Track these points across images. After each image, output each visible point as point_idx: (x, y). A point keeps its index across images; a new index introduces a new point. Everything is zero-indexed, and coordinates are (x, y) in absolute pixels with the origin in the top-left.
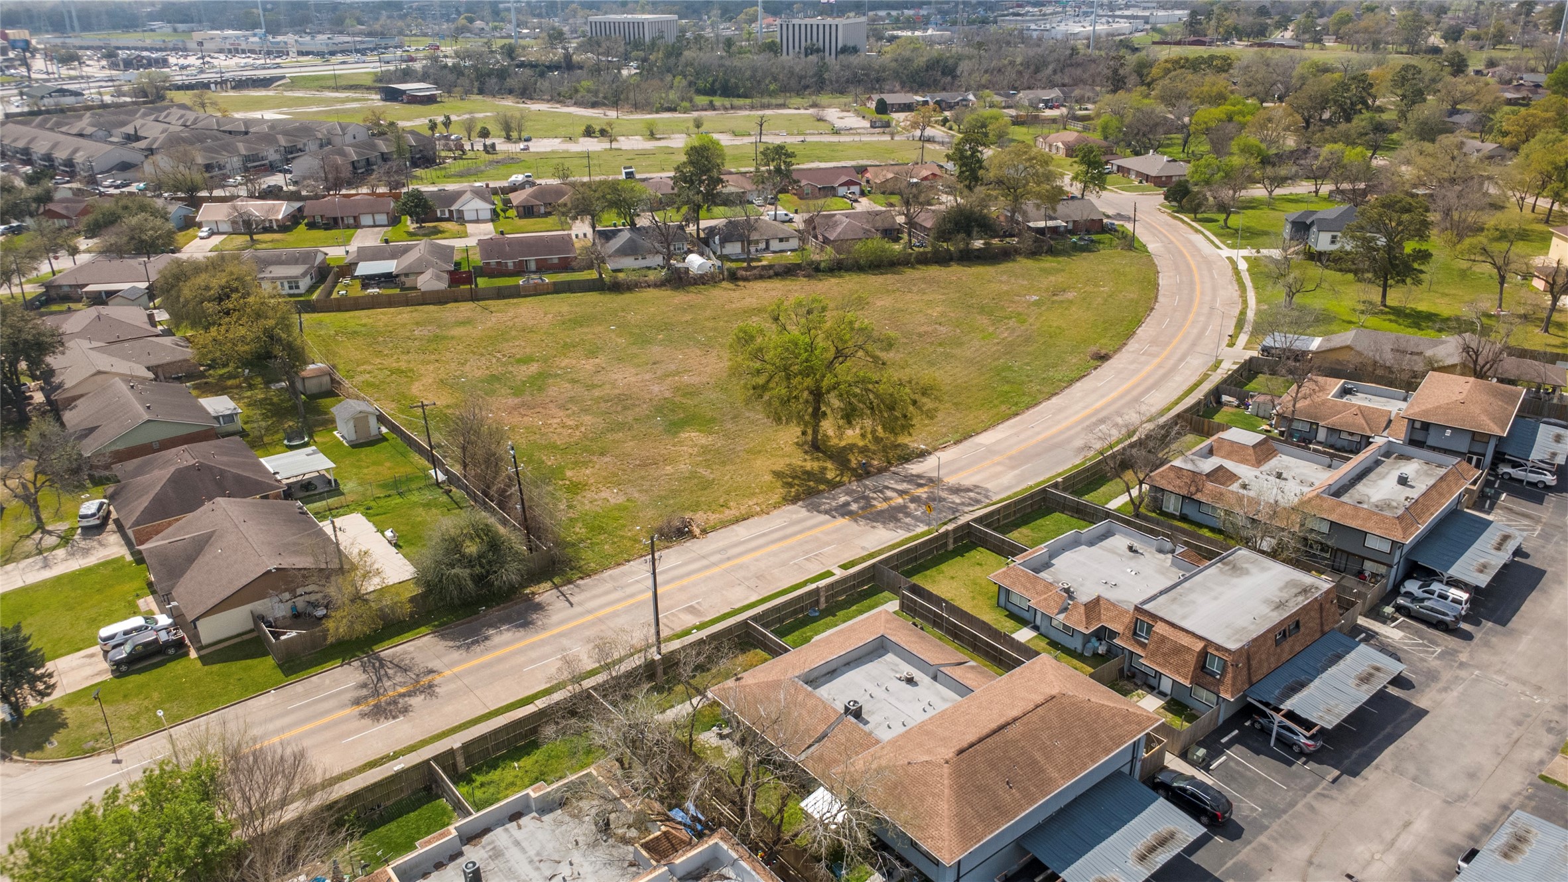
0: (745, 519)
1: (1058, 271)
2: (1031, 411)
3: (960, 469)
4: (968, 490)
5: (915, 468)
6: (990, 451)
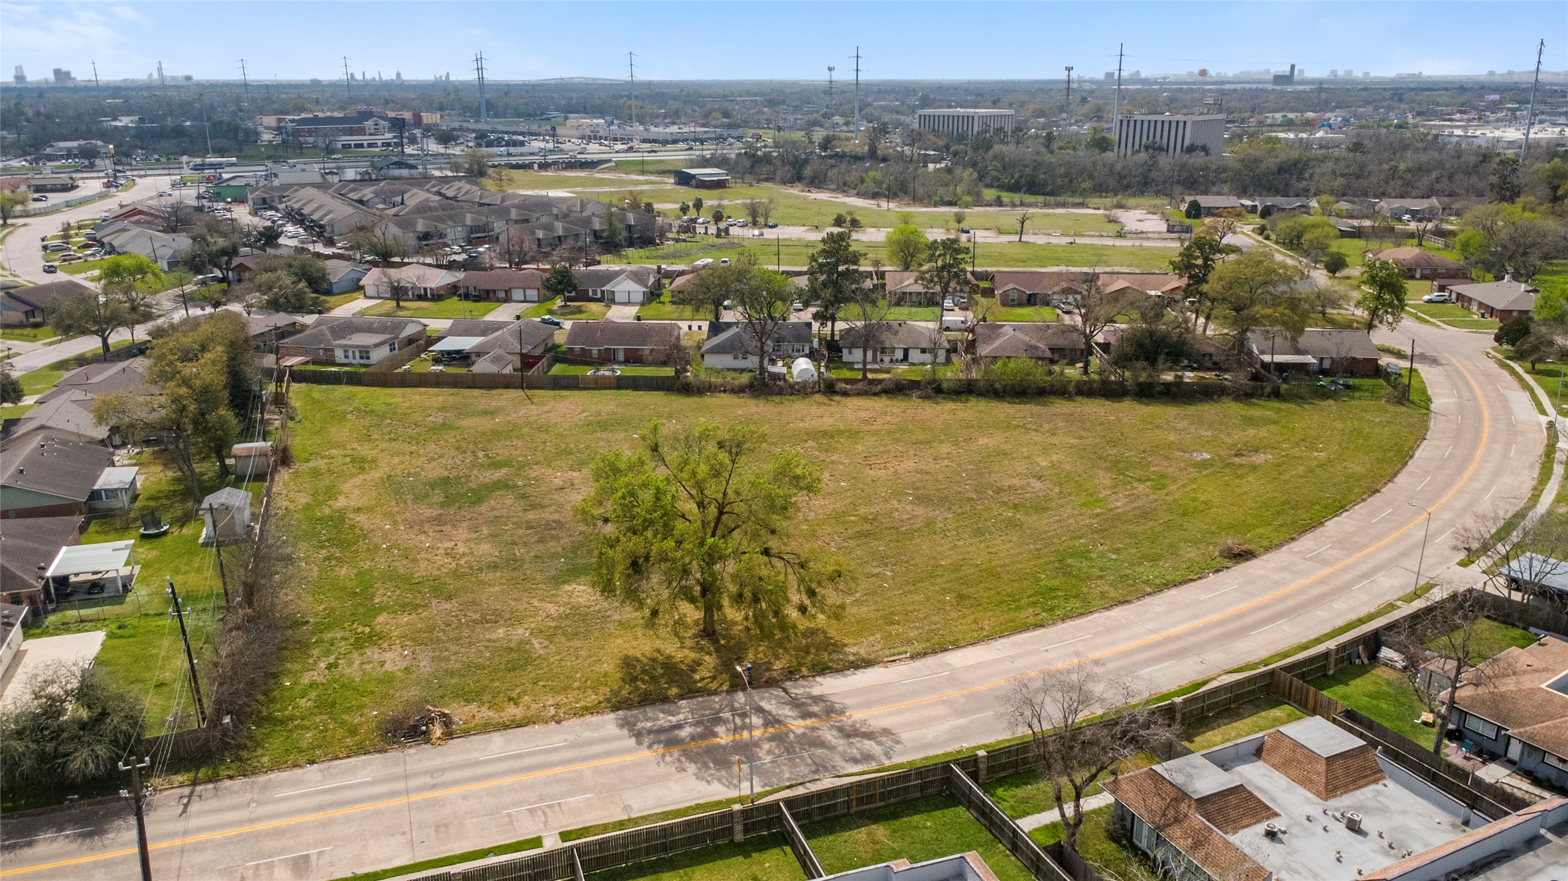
0: (519, 726)
1: (1268, 422)
3: (882, 701)
4: (869, 735)
5: (827, 685)
6: (953, 680)
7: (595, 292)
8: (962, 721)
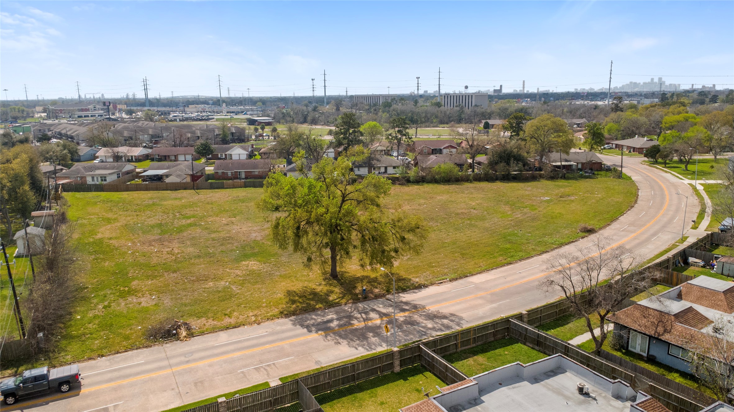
0: (235, 327)
2: (523, 262)
5: (407, 297)
6: (478, 288)
7: (222, 155)
8: (494, 305)
